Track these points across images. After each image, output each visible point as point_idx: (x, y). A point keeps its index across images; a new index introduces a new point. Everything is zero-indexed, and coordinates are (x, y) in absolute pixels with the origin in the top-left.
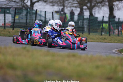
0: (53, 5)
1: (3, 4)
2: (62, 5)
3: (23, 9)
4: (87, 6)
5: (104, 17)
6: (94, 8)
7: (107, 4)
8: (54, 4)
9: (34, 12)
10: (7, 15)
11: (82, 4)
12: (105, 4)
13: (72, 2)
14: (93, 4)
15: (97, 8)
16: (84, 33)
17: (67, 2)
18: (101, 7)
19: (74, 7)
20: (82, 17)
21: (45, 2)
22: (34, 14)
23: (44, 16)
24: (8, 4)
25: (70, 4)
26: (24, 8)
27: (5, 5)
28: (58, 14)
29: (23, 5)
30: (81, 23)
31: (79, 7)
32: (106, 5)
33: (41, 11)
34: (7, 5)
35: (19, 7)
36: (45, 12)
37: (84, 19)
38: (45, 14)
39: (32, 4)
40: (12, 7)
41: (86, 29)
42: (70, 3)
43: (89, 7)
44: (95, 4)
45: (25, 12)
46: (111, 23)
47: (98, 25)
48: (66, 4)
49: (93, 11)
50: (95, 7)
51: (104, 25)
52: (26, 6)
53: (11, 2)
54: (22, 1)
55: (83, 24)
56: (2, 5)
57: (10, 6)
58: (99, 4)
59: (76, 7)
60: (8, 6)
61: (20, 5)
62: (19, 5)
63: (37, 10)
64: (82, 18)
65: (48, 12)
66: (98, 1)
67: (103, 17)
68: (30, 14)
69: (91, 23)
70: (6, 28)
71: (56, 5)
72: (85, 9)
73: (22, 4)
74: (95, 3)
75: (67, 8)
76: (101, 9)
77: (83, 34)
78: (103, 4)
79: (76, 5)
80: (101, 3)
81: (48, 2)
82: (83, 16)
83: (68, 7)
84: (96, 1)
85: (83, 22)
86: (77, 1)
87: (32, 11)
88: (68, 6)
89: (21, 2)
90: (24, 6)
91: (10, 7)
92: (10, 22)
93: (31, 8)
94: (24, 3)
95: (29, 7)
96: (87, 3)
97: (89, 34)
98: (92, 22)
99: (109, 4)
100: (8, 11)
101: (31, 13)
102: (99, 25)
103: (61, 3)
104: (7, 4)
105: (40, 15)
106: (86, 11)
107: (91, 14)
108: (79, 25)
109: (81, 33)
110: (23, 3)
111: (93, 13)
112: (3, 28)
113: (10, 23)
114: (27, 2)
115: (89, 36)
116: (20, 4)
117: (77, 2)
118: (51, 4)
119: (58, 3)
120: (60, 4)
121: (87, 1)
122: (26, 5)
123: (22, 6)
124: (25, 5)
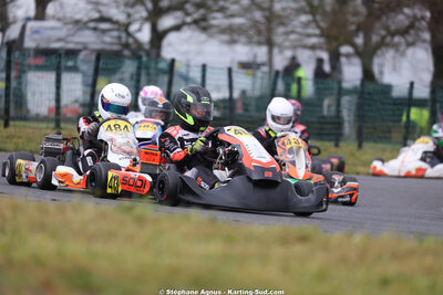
0: (232, 42)
1: (54, 38)
2: (263, 39)
3: (124, 57)
4: (353, 45)
5: (415, 86)
6: (379, 52)
7: (427, 36)
8: (236, 37)
9: (163, 65)
10: (66, 77)
11: (336, 39)
12: (418, 36)
13: (299, 30)
14: (375, 39)
15: (390, 53)
16: (342, 144)
17: (281, 30)
18: (402, 48)
19: (305, 47)
20: (335, 85)
21: (204, 29)
22: (162, 72)
23: (199, 79)
24: (70, 39)
25: (293, 37)
26: (127, 53)
27: (59, 40)
28: (247, 74)
29: (124, 40)
30: (333, 109)
31: (325, 46)
32: (424, 41)
33: (188, 66)
34: (67, 42)
35: (108, 47)
36: (204, 67)
37: (341, 92)
38: (204, 76)
39: (158, 37)
40: (85, 48)
41: (348, 129)
42: (292, 32)
43: (360, 50)
44: (383, 38)
45: (129, 67)
46: (438, 105)
47: (394, 115)
48: (278, 39)
49: (376, 61)
50: (384, 49)
51: (415, 114)
52: (134, 46)
53: (80, 29)
54: (123, 28)
55: (339, 112)
56: (49, 40)
57: (77, 43)
58: (397, 39)
59: (313, 48)
60: (71, 46)
61: (115, 41)
62: (109, 41)
63: (173, 61)
64: (335, 91)
65: (213, 68)
66: (393, 28)
67: (412, 84)
68: (148, 74)
69: (366, 108)
70: (62, 125)
71: (243, 39)
72: (348, 56)
73: (119, 38)
74: (383, 32)
75: (281, 52)
76: (403, 54)
77: (337, 145)
78: (410, 39)
79: (314, 40)
80: (404, 32)
81: (215, 30)
82: (340, 82)
83: (287, 48)
84: (387, 28)
85: (339, 105)
86: (318, 27)
87: (157, 63)
88: (287, 44)
89: (118, 30)
90: (126, 46)
91: (79, 47)
92: (76, 101)
93: (154, 52)
94: (129, 34)
95: (147, 47)
96: (356, 33)
97: (360, 146)
98: (370, 105)
99: (433, 36)
100: (70, 63)
101: (152, 71)
102: (397, 112)
103: (259, 32)
104: (68, 36)
105: (186, 79)
106: (351, 64)
107: (368, 75)
108: (325, 113)
109: (332, 144)
110: (124, 35)
111: (376, 69)
112: (52, 125)
113: (77, 105)
114: (140, 30)
115: (358, 154)
116: (113, 37)
117: (317, 31)
118: (226, 37)
119: (252, 32)
120: (256, 39)
121: (353, 28)
122: (136, 41)
123: (120, 44)
124: (131, 40)
